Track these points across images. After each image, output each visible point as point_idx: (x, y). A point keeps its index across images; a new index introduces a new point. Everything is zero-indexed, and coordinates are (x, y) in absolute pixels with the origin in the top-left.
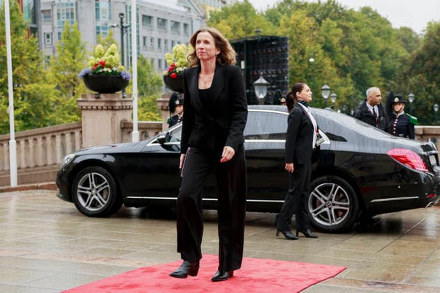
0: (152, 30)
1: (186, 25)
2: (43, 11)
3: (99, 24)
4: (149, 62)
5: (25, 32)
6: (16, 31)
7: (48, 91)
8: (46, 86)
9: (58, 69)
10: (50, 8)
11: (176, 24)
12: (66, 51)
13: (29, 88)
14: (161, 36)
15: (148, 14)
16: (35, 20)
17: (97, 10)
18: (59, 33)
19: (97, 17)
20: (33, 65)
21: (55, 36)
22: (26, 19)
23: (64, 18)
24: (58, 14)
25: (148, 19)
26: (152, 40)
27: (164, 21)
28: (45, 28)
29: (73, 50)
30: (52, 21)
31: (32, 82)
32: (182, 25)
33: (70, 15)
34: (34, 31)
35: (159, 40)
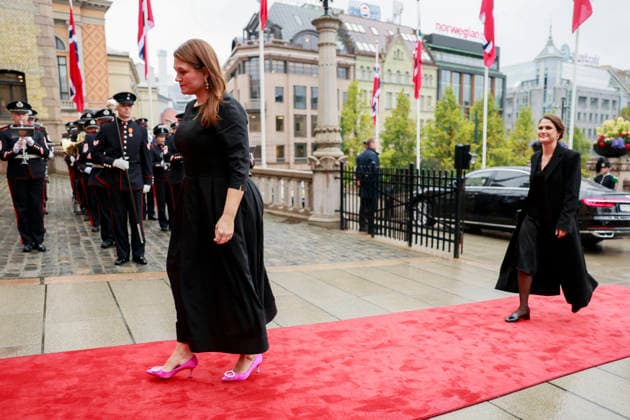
0: (585, 107)
1: (614, 102)
2: (508, 99)
3: (546, 105)
4: (581, 131)
5: (495, 114)
6: (489, 114)
7: (507, 153)
8: (506, 150)
9: (515, 138)
10: (511, 96)
11: (606, 101)
12: (522, 126)
13: (495, 151)
14: (593, 111)
15: (584, 95)
16: (502, 105)
17: (545, 95)
18: (517, 114)
19: (545, 100)
20: (498, 136)
21: (515, 116)
22: (496, 106)
23: (521, 102)
24: (518, 101)
25: (582, 99)
26: (585, 114)
27: (596, 100)
28: (508, 110)
29: (526, 125)
30: (513, 106)
31: (497, 147)
32: (611, 102)
33: (525, 100)
34: (501, 113)
35: (591, 115)
